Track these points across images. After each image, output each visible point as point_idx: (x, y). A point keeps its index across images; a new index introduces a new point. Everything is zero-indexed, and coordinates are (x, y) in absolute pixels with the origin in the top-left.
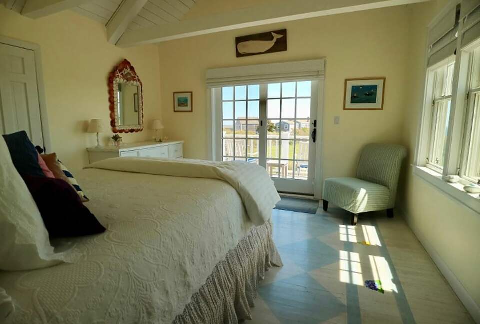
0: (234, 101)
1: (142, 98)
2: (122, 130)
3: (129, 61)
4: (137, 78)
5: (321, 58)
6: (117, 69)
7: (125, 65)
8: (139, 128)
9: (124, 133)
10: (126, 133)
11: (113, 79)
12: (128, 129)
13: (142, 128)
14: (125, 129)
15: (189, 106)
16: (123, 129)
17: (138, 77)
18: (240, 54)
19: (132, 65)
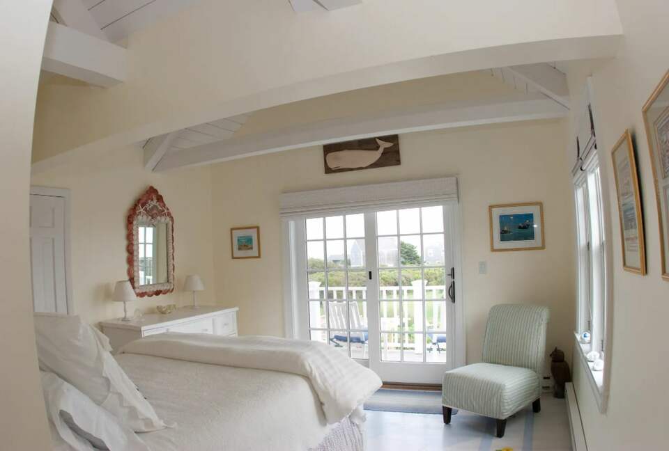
0: (325, 240)
1: (173, 240)
2: (142, 293)
3: (155, 188)
4: (166, 211)
5: (452, 176)
6: (139, 203)
7: (150, 195)
8: (168, 288)
9: (146, 297)
10: (150, 296)
11: (133, 217)
12: (151, 290)
13: (172, 287)
14: (148, 291)
15: (254, 249)
16: (144, 291)
17: (168, 209)
18: (330, 169)
19: (159, 193)
